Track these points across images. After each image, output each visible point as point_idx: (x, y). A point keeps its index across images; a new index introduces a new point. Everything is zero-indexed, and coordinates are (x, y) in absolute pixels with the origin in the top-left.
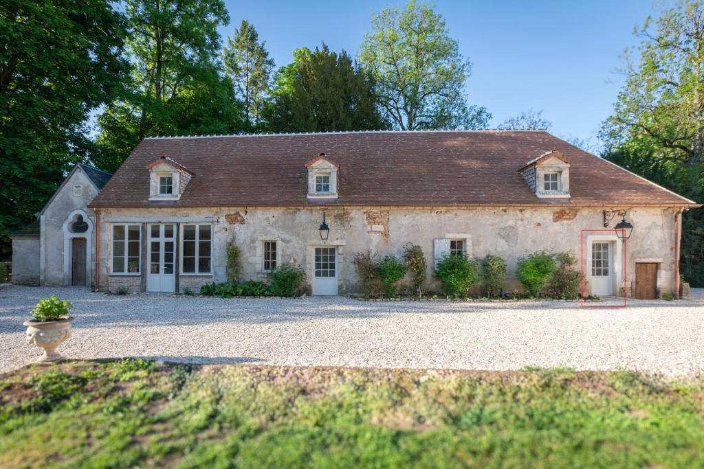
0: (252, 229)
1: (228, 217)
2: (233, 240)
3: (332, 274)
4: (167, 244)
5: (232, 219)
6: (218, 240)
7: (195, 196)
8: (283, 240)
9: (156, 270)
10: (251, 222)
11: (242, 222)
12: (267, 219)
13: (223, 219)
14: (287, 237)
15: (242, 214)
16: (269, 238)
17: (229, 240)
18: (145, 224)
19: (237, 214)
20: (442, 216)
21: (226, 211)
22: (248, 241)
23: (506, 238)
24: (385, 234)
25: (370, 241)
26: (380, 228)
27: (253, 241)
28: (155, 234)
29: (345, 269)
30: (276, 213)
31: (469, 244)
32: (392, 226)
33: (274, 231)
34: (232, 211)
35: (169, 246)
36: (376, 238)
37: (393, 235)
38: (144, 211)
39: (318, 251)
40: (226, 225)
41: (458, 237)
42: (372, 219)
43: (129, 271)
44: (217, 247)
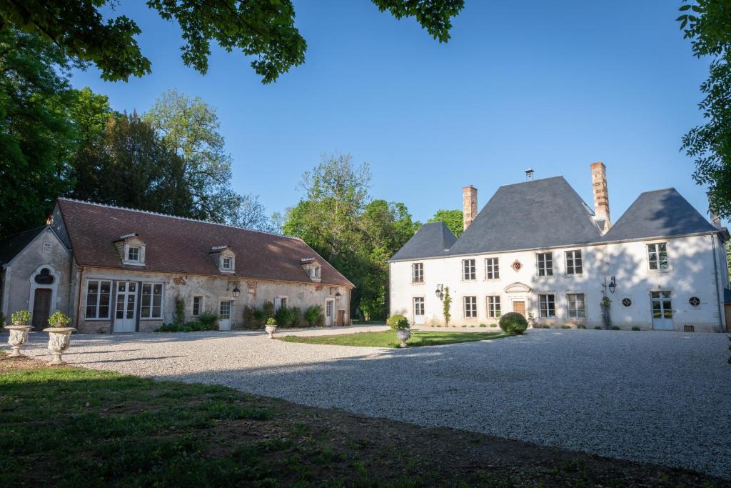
0: (189, 288)
1: (175, 279)
2: (179, 295)
3: (228, 317)
4: (130, 296)
5: (178, 281)
6: (168, 294)
7: (153, 264)
8: (206, 296)
9: (120, 315)
10: (189, 284)
11: (184, 284)
12: (198, 283)
13: (171, 281)
14: (209, 294)
15: (184, 278)
16: (197, 295)
17: (175, 295)
18: (115, 281)
19: (181, 278)
20: (278, 286)
21: (174, 276)
22: (187, 296)
23: (300, 298)
24: (255, 295)
25: (248, 298)
26: (252, 291)
27: (189, 297)
28: (122, 288)
29: (235, 314)
30: (203, 279)
31: (287, 300)
32: (258, 290)
33: (202, 290)
34: (178, 276)
35: (131, 297)
36: (251, 296)
37: (258, 295)
38: (119, 272)
39: (222, 303)
40: (174, 285)
41: (284, 297)
42: (250, 286)
43: (100, 317)
44: (167, 300)
